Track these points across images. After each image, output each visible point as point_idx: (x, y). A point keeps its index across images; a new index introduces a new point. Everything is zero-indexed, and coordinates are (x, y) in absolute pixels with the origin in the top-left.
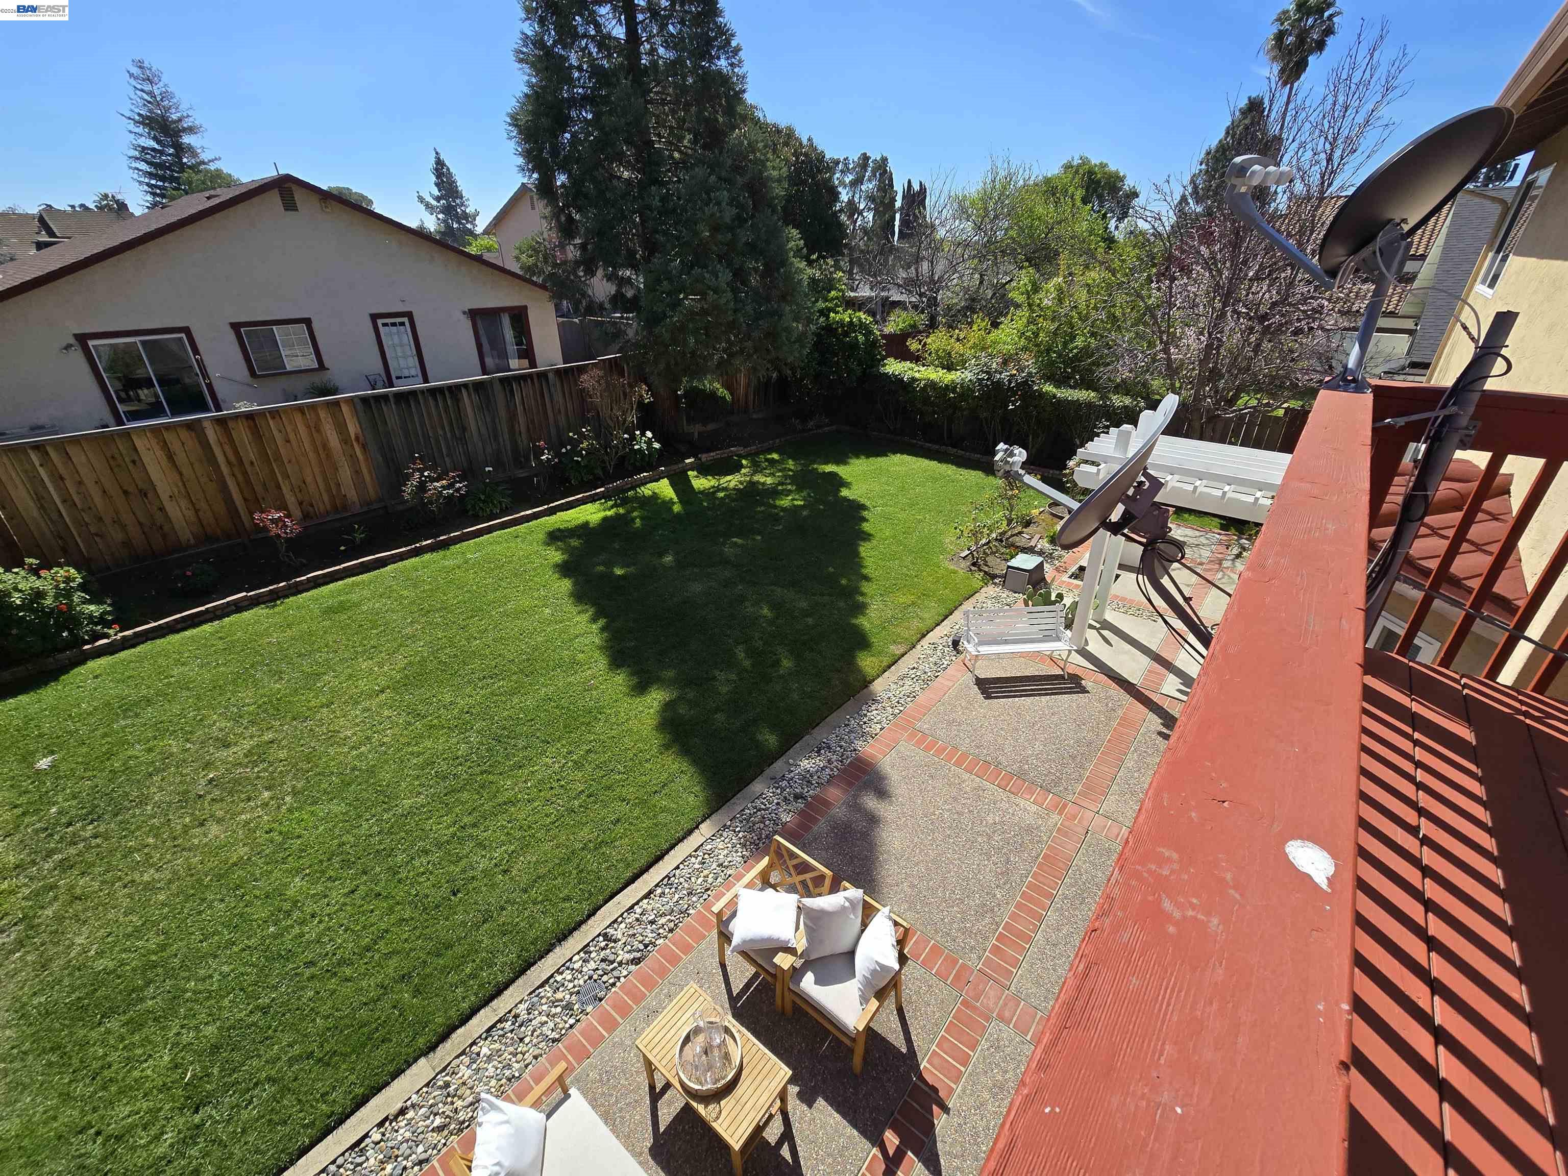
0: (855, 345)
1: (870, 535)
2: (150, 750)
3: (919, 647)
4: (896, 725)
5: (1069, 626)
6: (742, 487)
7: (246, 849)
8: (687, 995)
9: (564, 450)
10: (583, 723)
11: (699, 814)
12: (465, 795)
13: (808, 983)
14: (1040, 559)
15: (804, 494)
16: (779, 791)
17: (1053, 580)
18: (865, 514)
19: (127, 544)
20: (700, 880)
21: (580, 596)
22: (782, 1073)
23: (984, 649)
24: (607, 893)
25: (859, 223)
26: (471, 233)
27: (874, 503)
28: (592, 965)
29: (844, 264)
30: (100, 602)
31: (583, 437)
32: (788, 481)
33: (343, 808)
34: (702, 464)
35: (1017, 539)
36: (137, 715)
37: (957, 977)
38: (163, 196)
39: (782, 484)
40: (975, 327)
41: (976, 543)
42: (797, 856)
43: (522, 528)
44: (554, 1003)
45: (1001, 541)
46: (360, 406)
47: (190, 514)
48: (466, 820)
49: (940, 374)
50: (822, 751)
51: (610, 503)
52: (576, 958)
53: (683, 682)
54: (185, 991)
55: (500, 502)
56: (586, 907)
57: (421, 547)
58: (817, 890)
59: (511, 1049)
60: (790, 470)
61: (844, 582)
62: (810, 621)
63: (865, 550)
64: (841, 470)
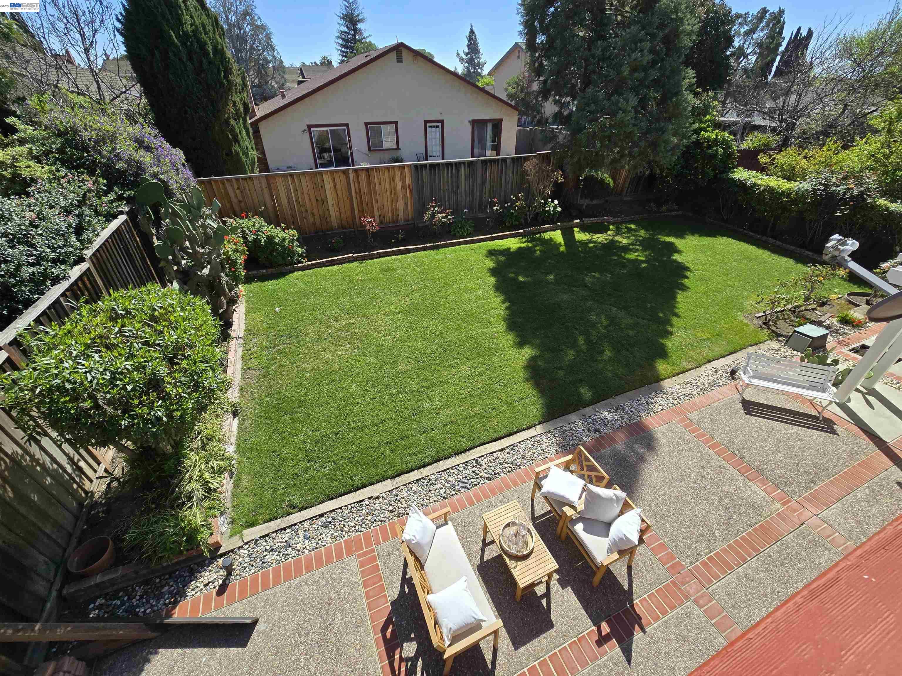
0: (714, 156)
1: (689, 288)
2: (311, 314)
3: (704, 367)
4: (672, 410)
5: (836, 384)
6: (606, 242)
7: (338, 366)
8: (512, 506)
9: (506, 205)
10: (487, 354)
11: (537, 420)
12: (426, 372)
13: (579, 528)
14: (827, 332)
15: (647, 253)
16: (586, 424)
17: (832, 349)
18: (688, 273)
19: (314, 224)
20: (530, 454)
21: (498, 288)
22: (553, 565)
23: (755, 382)
24: (482, 441)
25: (743, 64)
26: (479, 74)
27: (696, 268)
28: (468, 472)
29: (721, 96)
30: (302, 248)
31: (518, 199)
32: (638, 243)
33: (375, 361)
34: (584, 224)
35: (809, 313)
36: (308, 299)
37: (673, 567)
38: (346, 56)
39: (633, 245)
40: (825, 148)
41: (773, 309)
42: (589, 461)
43: (475, 245)
44: (447, 481)
45: (794, 312)
46: (413, 169)
47: (338, 214)
48: (425, 384)
49: (780, 183)
50: (619, 411)
51: (525, 240)
52: (461, 465)
53: (543, 348)
54: (311, 415)
55: (467, 230)
56: (470, 444)
57: (427, 247)
58: (598, 483)
59: (425, 493)
60: (641, 236)
61: (661, 315)
62: (631, 333)
63: (681, 296)
64: (678, 242)
